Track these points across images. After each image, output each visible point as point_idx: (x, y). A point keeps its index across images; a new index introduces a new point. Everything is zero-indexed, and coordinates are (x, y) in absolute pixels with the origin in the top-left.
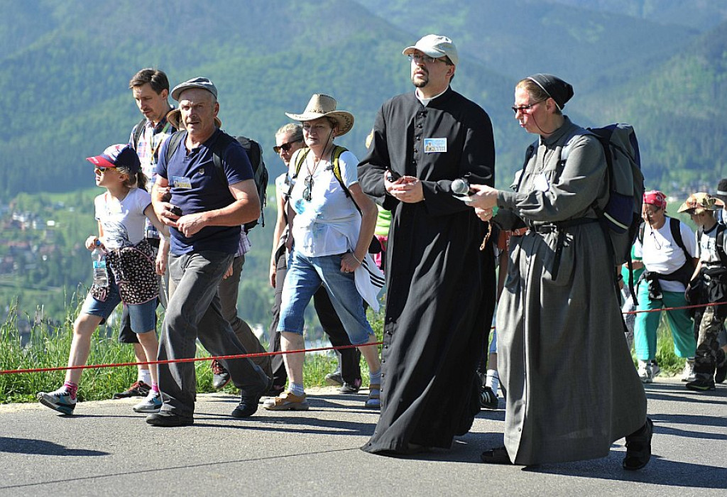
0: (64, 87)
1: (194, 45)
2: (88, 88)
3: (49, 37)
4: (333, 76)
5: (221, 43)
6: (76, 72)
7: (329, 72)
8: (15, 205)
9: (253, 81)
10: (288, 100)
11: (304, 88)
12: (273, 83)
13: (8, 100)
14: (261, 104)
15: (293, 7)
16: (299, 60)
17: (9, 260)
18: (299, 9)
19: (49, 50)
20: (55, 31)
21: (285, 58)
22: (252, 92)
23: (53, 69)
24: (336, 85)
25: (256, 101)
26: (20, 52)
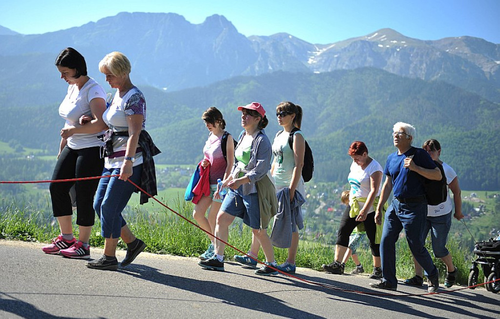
0: (371, 140)
1: (431, 125)
2: (381, 141)
3: (366, 118)
4: (496, 143)
5: (443, 125)
6: (377, 133)
7: (494, 141)
8: (345, 187)
9: (456, 143)
10: (473, 152)
11: (481, 148)
12: (466, 145)
13: (346, 143)
14: (459, 154)
15: (479, 111)
16: (480, 134)
17: (339, 210)
18: (482, 112)
19: (366, 124)
20: (370, 115)
21: (473, 134)
22: (456, 148)
23: (366, 132)
24: (496, 147)
25: (457, 152)
26: (354, 124)
